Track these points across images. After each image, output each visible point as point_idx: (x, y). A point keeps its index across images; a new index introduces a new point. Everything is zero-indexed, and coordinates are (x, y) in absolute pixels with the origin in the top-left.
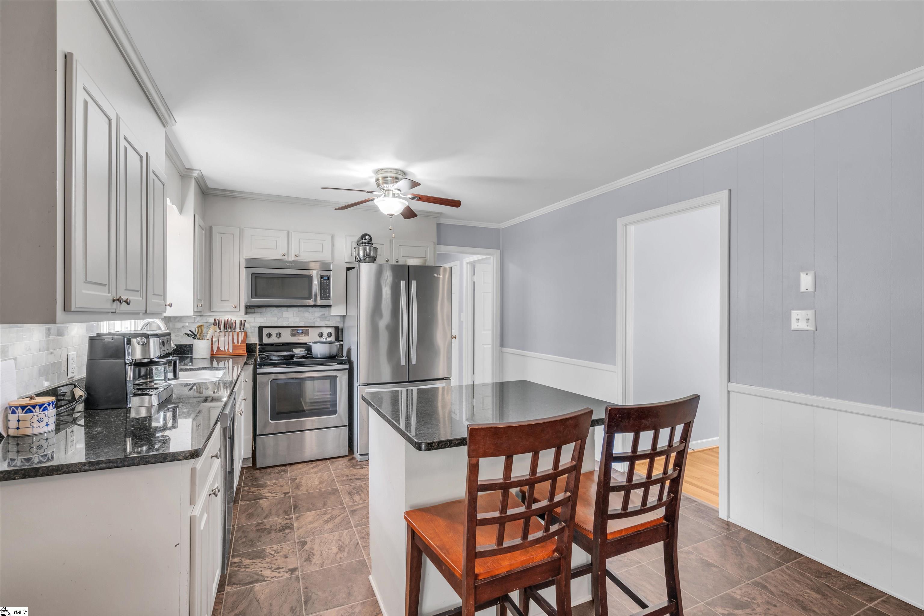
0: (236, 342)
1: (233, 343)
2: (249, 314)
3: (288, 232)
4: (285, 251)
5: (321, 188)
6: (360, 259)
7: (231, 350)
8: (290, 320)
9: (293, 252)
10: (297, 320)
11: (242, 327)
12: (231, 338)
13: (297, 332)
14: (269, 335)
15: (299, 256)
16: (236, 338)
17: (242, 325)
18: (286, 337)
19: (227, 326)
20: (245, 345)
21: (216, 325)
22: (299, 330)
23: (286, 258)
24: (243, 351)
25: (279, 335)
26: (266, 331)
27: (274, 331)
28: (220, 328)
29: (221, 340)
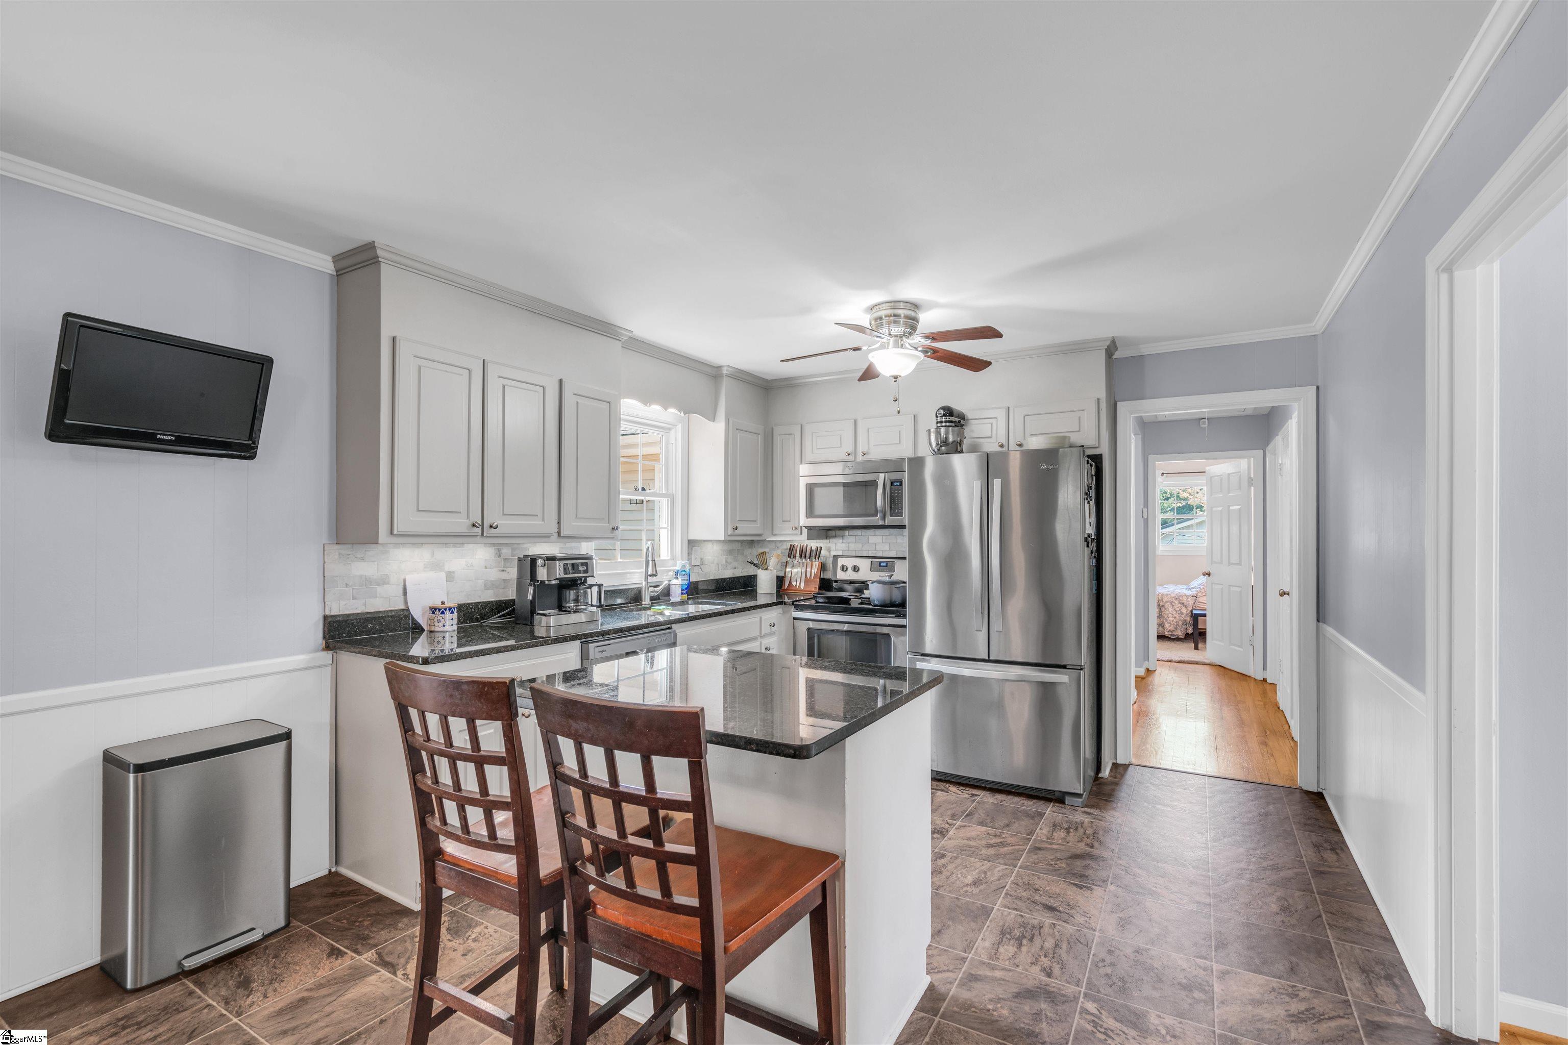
0: (808, 576)
1: (806, 577)
2: (830, 538)
3: (854, 421)
4: (850, 449)
5: (782, 361)
6: (935, 450)
7: (802, 587)
8: (877, 547)
9: (861, 448)
11: (817, 556)
12: (804, 570)
13: (880, 566)
14: (844, 569)
15: (868, 453)
16: (809, 570)
17: (817, 553)
18: (866, 573)
19: (803, 554)
20: (818, 580)
21: (791, 552)
22: (884, 562)
23: (851, 458)
24: (814, 588)
25: (856, 569)
26: (841, 562)
27: (849, 563)
28: (794, 557)
29: (795, 570)
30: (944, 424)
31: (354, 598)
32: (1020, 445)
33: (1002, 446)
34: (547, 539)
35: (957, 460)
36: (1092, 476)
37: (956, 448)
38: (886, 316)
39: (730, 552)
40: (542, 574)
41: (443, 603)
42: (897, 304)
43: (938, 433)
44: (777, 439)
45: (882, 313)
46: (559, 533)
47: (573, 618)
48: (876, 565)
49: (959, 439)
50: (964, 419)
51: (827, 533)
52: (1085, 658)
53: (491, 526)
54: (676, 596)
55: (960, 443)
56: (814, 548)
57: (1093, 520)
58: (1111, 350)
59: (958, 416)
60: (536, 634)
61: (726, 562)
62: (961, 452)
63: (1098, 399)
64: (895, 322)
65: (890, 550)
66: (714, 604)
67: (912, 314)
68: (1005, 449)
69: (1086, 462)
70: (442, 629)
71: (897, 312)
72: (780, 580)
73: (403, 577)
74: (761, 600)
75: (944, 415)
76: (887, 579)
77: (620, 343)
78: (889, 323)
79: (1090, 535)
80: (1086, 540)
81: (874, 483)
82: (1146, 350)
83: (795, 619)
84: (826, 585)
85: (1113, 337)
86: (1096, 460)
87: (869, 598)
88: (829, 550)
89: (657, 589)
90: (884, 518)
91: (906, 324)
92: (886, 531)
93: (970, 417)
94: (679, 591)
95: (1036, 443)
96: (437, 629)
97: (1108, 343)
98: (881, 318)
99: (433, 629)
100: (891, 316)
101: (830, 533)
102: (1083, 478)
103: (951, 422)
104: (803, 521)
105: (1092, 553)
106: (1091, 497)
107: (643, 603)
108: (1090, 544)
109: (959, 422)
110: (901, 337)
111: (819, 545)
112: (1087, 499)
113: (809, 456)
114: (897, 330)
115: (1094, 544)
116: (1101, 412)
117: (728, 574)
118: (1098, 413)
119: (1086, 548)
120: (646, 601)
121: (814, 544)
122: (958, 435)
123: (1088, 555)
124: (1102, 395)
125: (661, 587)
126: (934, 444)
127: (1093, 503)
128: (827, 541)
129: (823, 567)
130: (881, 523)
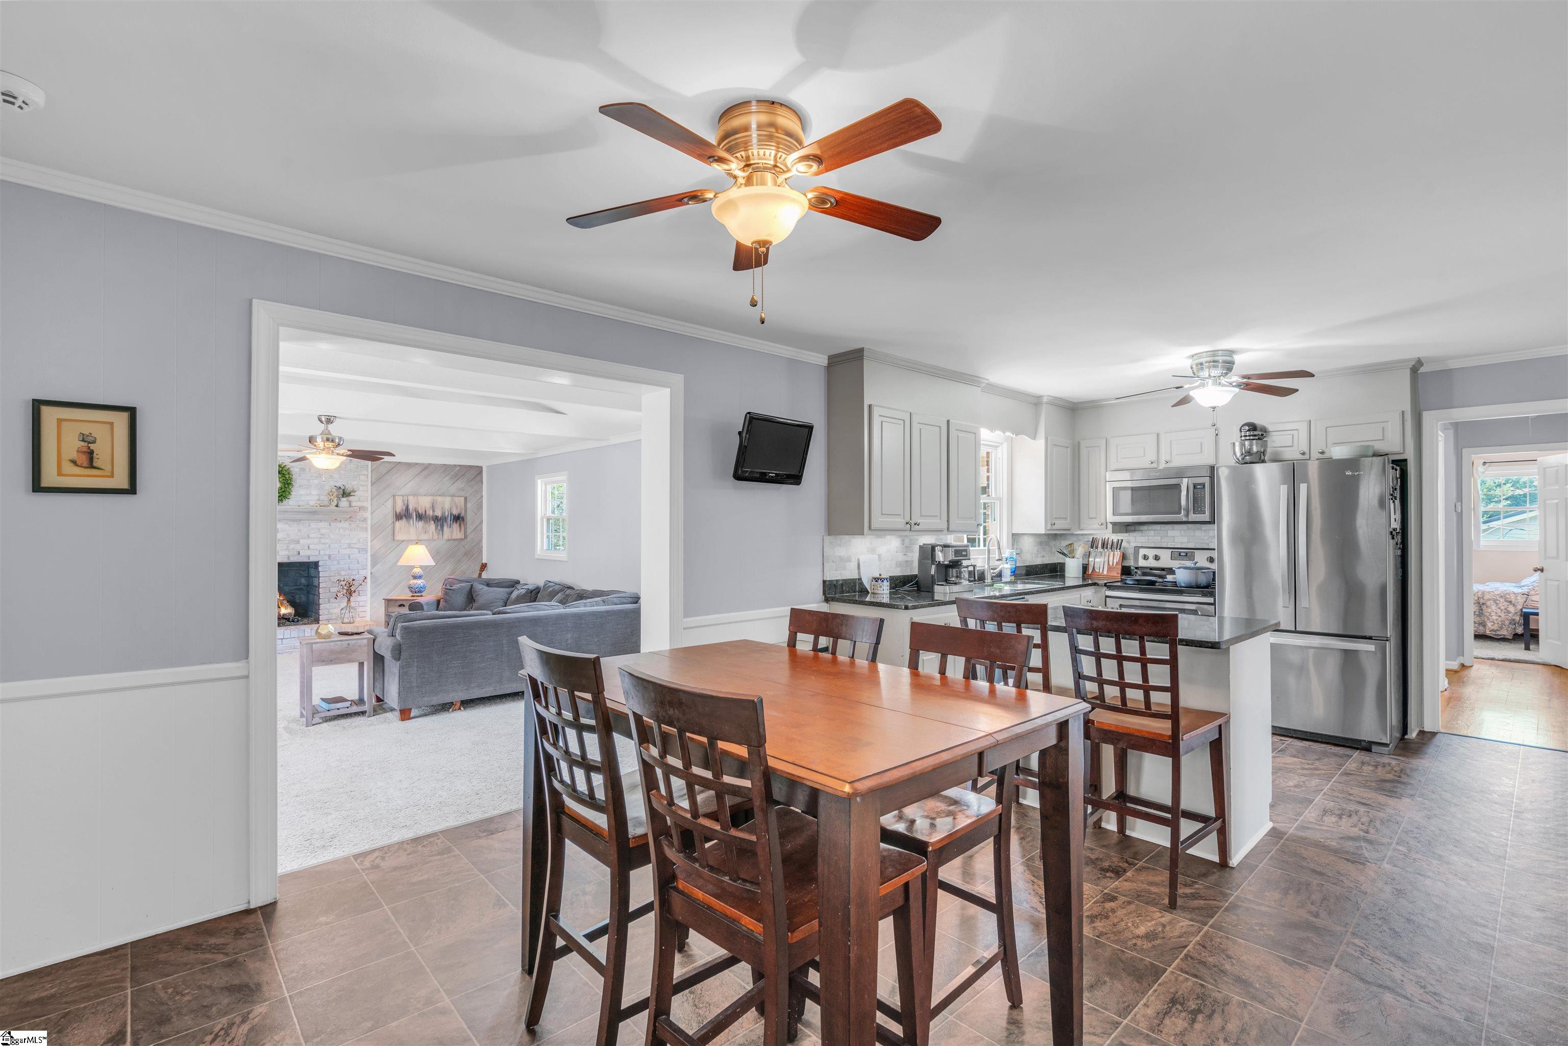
0: (1111, 564)
1: (1109, 564)
2: (1130, 532)
3: (1158, 435)
4: (1154, 458)
6: (1238, 459)
7: (1105, 573)
8: (1176, 540)
9: (1164, 457)
10: (1185, 540)
11: (1119, 547)
12: (1106, 559)
13: (1180, 555)
14: (1145, 557)
15: (1171, 461)
16: (1111, 559)
17: (1119, 545)
18: (1166, 561)
19: (1104, 545)
20: (1120, 567)
21: (1093, 544)
22: (1183, 552)
23: (1154, 465)
24: (1117, 574)
25: (1157, 558)
26: (1142, 552)
27: (1151, 553)
28: (1097, 548)
29: (1097, 560)
30: (1248, 438)
31: (836, 570)
32: (1322, 453)
33: (1303, 454)
34: (940, 533)
35: (1258, 469)
36: (1397, 478)
37: (1260, 458)
38: (1206, 362)
39: (1041, 543)
40: (940, 557)
41: (880, 575)
42: (1216, 352)
43: (1242, 445)
44: (1084, 451)
45: (1203, 360)
46: (948, 529)
47: (955, 588)
48: (1176, 555)
49: (1262, 450)
50: (1266, 432)
51: (1127, 527)
52: (1391, 631)
53: (915, 524)
54: (1007, 577)
55: (1264, 453)
56: (1115, 541)
57: (1398, 516)
58: (1416, 368)
59: (1261, 430)
60: (935, 598)
61: (1038, 551)
62: (1263, 461)
63: (1403, 412)
64: (1214, 367)
65: (1189, 542)
66: (1038, 584)
67: (1229, 358)
68: (1307, 457)
69: (1390, 468)
70: (882, 592)
71: (1216, 358)
72: (1085, 568)
73: (857, 558)
74: (1069, 583)
75: (1248, 430)
76: (1193, 565)
77: (980, 388)
78: (1209, 367)
79: (1394, 529)
80: (1391, 533)
81: (1177, 487)
82: (1453, 365)
83: (1107, 597)
84: (1126, 571)
85: (1419, 358)
86: (1401, 464)
87: (1176, 582)
88: (1129, 542)
89: (995, 571)
90: (1187, 515)
91: (1223, 367)
92: (1185, 526)
93: (1270, 430)
94: (1009, 573)
95: (1339, 452)
96: (880, 592)
97: (1413, 363)
98: (1201, 364)
99: (876, 591)
100: (1210, 362)
101: (1130, 528)
102: (1388, 482)
103: (1255, 435)
104: (1111, 518)
105: (1397, 544)
106: (1395, 497)
107: (986, 581)
108: (1395, 537)
109: (1262, 435)
110: (1219, 377)
111: (1120, 538)
112: (1392, 499)
113: (1113, 465)
114: (1215, 372)
115: (1399, 537)
116: (1405, 422)
117: (1039, 561)
118: (1403, 423)
119: (1391, 541)
120: (988, 580)
121: (1115, 537)
122: (1262, 446)
123: (1393, 546)
124: (1407, 407)
125: (997, 570)
126: (1238, 454)
127: (1397, 502)
128: (1127, 534)
129: (1124, 557)
130: (1184, 519)
